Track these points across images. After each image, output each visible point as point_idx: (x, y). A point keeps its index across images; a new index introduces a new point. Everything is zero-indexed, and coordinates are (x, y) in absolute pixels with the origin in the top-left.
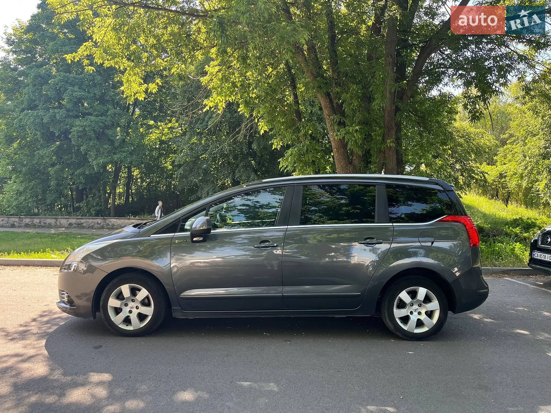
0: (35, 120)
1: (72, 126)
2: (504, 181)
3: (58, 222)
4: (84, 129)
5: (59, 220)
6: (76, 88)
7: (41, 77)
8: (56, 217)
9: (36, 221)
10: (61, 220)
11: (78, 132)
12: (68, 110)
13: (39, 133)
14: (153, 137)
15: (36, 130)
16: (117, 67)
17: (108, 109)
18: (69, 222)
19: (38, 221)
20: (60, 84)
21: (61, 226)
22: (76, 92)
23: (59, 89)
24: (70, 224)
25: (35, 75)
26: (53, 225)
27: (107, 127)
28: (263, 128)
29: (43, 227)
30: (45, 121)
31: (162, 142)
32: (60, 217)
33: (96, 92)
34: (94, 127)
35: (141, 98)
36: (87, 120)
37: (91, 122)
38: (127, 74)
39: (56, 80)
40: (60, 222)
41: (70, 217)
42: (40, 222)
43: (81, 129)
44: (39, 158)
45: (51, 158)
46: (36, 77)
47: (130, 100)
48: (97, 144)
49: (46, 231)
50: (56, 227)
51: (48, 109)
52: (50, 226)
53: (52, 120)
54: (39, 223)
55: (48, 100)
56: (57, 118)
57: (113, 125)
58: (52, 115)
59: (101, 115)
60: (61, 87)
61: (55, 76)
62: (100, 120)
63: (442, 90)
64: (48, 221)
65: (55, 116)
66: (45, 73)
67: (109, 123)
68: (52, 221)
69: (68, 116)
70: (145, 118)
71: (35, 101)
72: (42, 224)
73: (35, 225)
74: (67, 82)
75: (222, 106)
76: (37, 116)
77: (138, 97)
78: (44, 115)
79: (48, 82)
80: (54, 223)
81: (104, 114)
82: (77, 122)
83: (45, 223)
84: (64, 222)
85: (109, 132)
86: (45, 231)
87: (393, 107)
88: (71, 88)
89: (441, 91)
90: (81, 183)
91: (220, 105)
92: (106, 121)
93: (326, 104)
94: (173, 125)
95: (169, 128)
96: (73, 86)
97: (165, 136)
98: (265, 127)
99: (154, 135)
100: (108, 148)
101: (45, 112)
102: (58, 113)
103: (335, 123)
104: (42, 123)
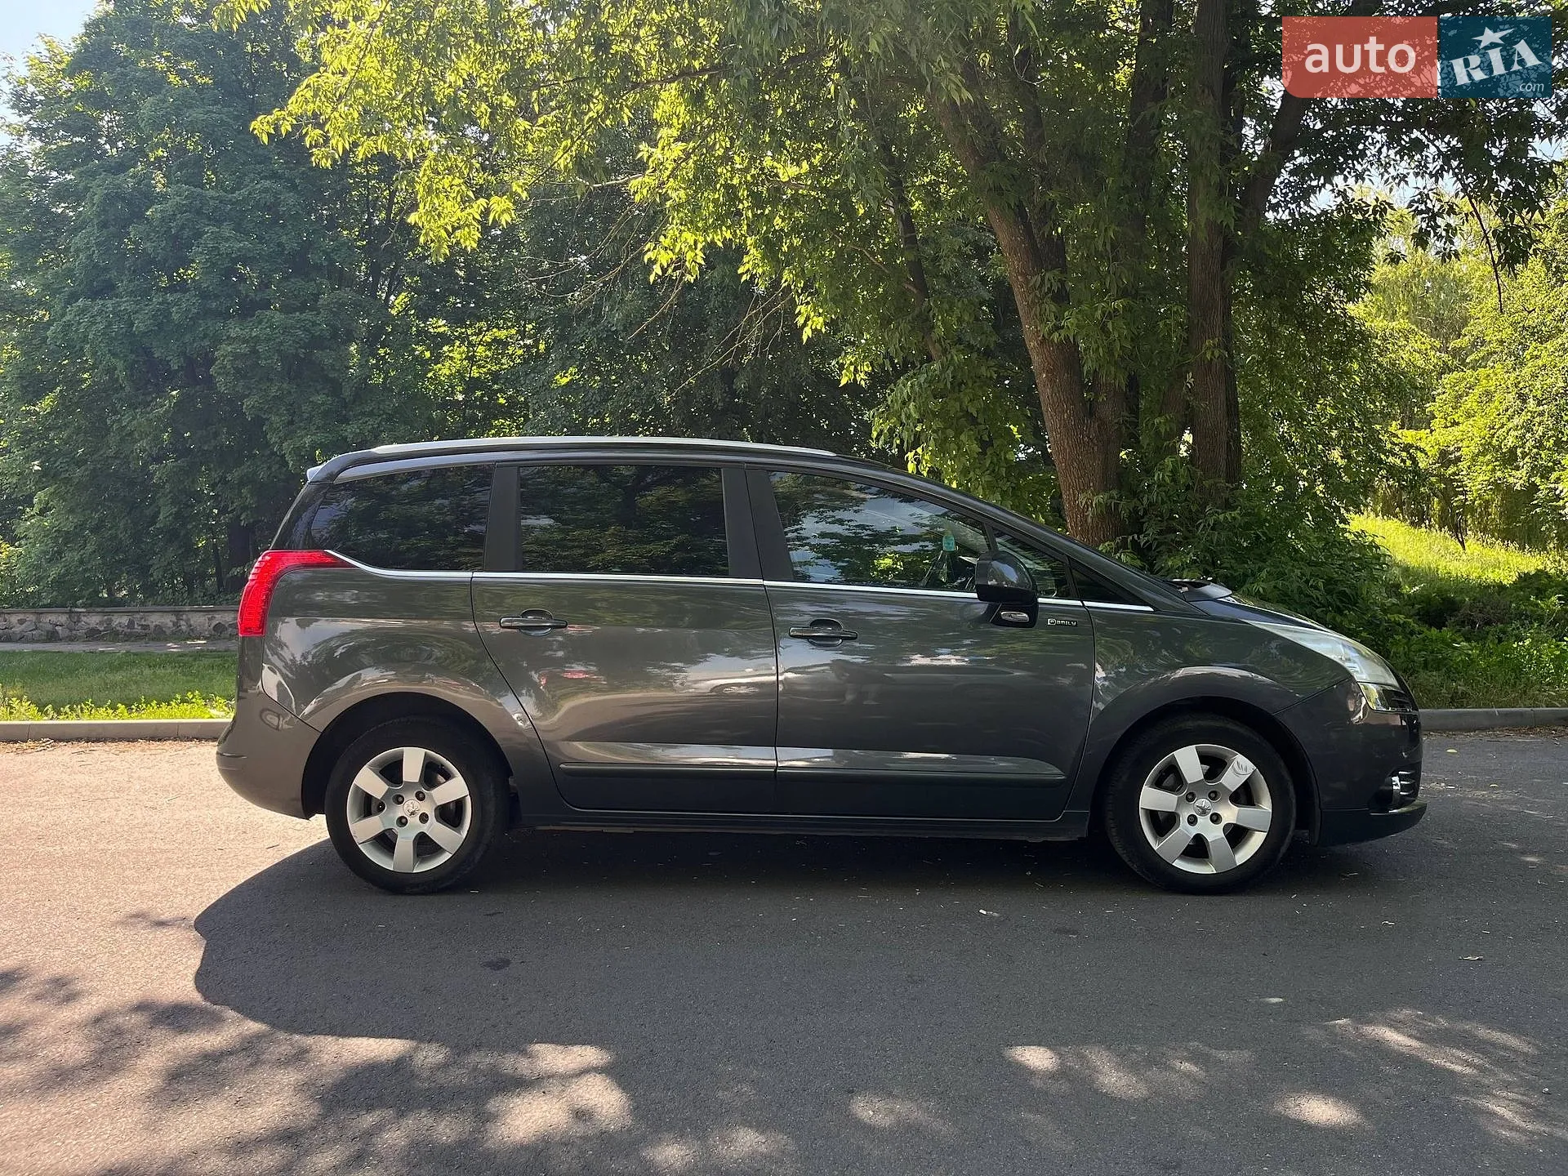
0: (110, 325)
1: (217, 341)
2: (1454, 474)
3: (182, 623)
4: (253, 350)
5: (184, 617)
6: (227, 230)
7: (123, 199)
8: (177, 608)
9: (120, 621)
10: (190, 615)
11: (236, 356)
12: (204, 295)
13: (120, 365)
14: (444, 370)
15: (115, 355)
17: (319, 290)
18: (215, 623)
19: (125, 620)
20: (181, 218)
21: (193, 634)
22: (227, 240)
23: (179, 235)
24: (219, 628)
25: (106, 194)
26: (168, 632)
27: (318, 343)
28: (810, 323)
29: (138, 637)
30: (139, 326)
31: (472, 385)
32: (187, 608)
33: (284, 239)
34: (281, 343)
36: (260, 322)
37: (273, 328)
39: (169, 206)
40: (188, 621)
41: (217, 607)
42: (131, 624)
43: (244, 349)
44: (122, 440)
45: (157, 439)
46: (110, 199)
48: (289, 392)
49: (154, 648)
50: (178, 636)
51: (145, 293)
52: (159, 635)
53: (160, 325)
54: (128, 627)
55: (145, 266)
56: (175, 317)
57: (334, 336)
58: (159, 310)
59: (302, 308)
60: (182, 228)
61: (164, 197)
62: (297, 321)
64: (155, 620)
65: (167, 314)
66: (134, 188)
67: (323, 330)
68: (167, 620)
69: (205, 313)
70: (424, 315)
71: (106, 269)
72: (137, 629)
73: (117, 633)
74: (199, 212)
75: (696, 258)
76: (116, 314)
78: (136, 312)
79: (143, 214)
80: (171, 624)
81: (308, 303)
82: (234, 330)
83: (145, 627)
84: (199, 620)
85: (326, 358)
86: (151, 649)
87: (1218, 244)
88: (212, 229)
90: (244, 508)
92: (314, 324)
93: (1016, 239)
94: (502, 334)
95: (489, 345)
96: (218, 222)
97: (479, 367)
98: (815, 319)
99: (447, 364)
100: (323, 404)
101: (137, 303)
102: (177, 303)
103: (1046, 294)
104: (129, 334)
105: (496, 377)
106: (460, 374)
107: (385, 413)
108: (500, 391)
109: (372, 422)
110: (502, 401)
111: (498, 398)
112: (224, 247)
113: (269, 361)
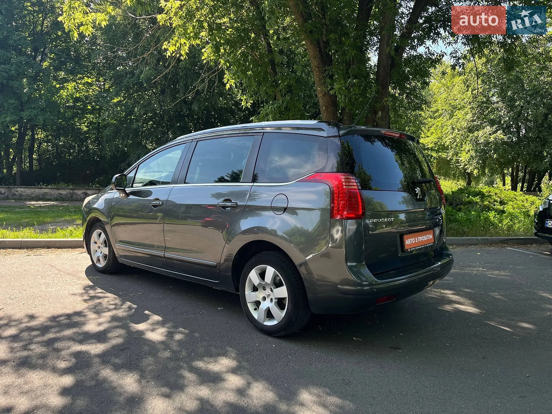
14: (64, 93)
27: (12, 78)
28: (229, 82)
31: (77, 100)
57: (17, 75)
59: (5, 63)
63: (430, 48)
67: (14, 73)
70: (57, 69)
75: (185, 50)
81: (7, 61)
85: (14, 84)
87: (390, 62)
89: (429, 50)
92: (10, 70)
93: (316, 53)
94: (90, 80)
95: (84, 84)
97: (80, 93)
98: (231, 80)
99: (66, 91)
103: (327, 76)
105: (87, 97)
106: (72, 95)
107: (40, 108)
108: (88, 103)
109: (35, 112)
110: (89, 107)
111: (88, 106)
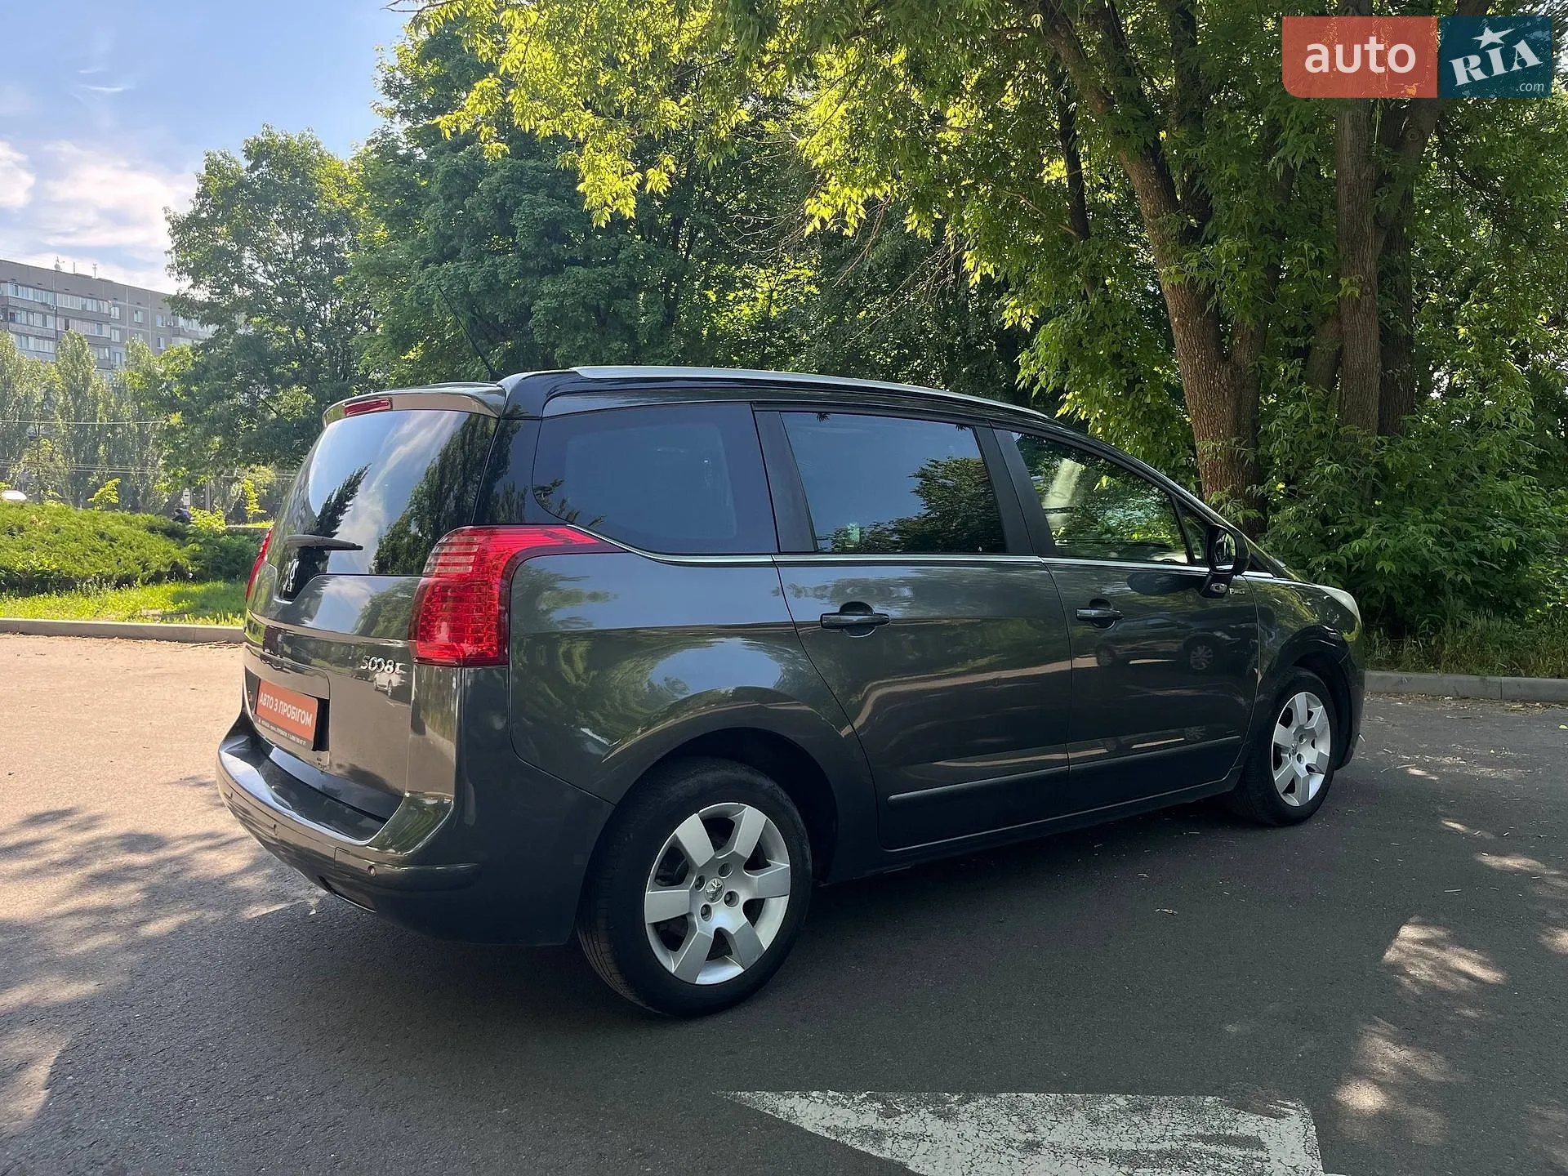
0: (451, 286)
1: (534, 297)
4: (561, 304)
6: (541, 197)
7: (461, 175)
11: (548, 310)
12: (525, 256)
16: (569, 134)
17: (620, 244)
20: (504, 190)
22: (540, 205)
23: (503, 204)
25: (447, 171)
27: (616, 293)
28: (979, 268)
30: (473, 286)
34: (584, 297)
35: (629, 213)
36: (568, 278)
37: (578, 282)
38: (592, 150)
39: (495, 179)
43: (554, 303)
46: (450, 175)
47: (599, 218)
48: (593, 342)
51: (480, 257)
53: (490, 285)
55: (481, 235)
56: (501, 277)
57: (630, 286)
60: (506, 197)
62: (599, 275)
65: (495, 275)
66: (470, 164)
67: (620, 282)
69: (524, 273)
71: (451, 238)
74: (520, 182)
75: (855, 214)
76: (456, 276)
77: (621, 209)
78: (472, 274)
79: (476, 187)
82: (547, 286)
85: (623, 306)
88: (528, 196)
91: (850, 210)
96: (534, 190)
100: (619, 350)
101: (473, 265)
102: (503, 264)
104: (466, 293)
112: (538, 212)
113: (575, 313)
